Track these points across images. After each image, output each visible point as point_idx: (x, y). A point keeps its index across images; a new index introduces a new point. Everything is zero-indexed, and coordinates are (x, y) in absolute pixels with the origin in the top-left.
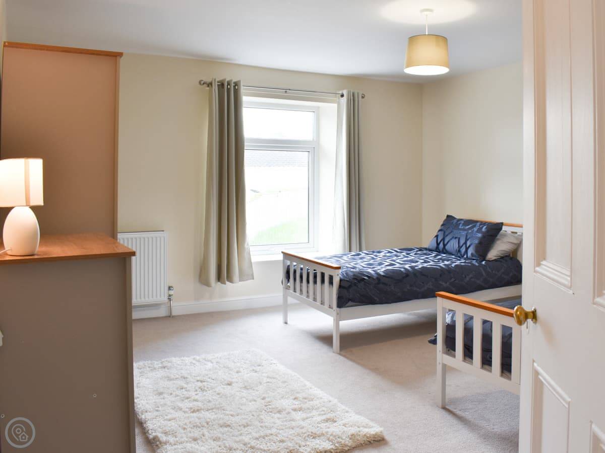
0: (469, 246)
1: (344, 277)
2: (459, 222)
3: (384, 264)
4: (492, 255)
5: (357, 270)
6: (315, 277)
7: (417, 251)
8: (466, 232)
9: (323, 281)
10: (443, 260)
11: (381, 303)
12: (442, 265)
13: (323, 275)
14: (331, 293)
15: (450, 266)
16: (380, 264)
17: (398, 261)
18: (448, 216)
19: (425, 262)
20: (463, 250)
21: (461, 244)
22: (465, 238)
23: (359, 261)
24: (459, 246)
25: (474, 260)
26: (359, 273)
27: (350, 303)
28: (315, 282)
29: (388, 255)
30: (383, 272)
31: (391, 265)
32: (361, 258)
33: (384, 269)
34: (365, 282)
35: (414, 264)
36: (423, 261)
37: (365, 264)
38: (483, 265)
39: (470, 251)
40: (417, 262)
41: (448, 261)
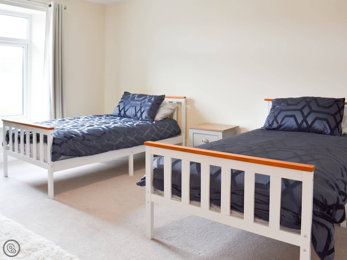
0: (143, 112)
1: (56, 136)
2: (134, 96)
3: (85, 125)
4: (159, 117)
5: (66, 130)
6: (31, 137)
7: (106, 117)
8: (140, 102)
9: (38, 140)
10: (127, 122)
11: (86, 155)
12: (127, 124)
13: (38, 136)
14: (45, 150)
15: (133, 125)
16: (83, 126)
17: (95, 123)
18: (125, 93)
19: (115, 123)
20: (139, 114)
21: (137, 110)
22: (140, 106)
23: (66, 124)
24: (135, 112)
25: (147, 121)
26: (67, 132)
27: (62, 157)
28: (31, 142)
29: (86, 119)
30: (86, 131)
31: (91, 126)
32: (67, 122)
33: (86, 129)
34: (73, 139)
35: (107, 125)
36: (113, 123)
37: (71, 126)
38: (154, 124)
39: (145, 115)
40: (109, 123)
41: (130, 122)
